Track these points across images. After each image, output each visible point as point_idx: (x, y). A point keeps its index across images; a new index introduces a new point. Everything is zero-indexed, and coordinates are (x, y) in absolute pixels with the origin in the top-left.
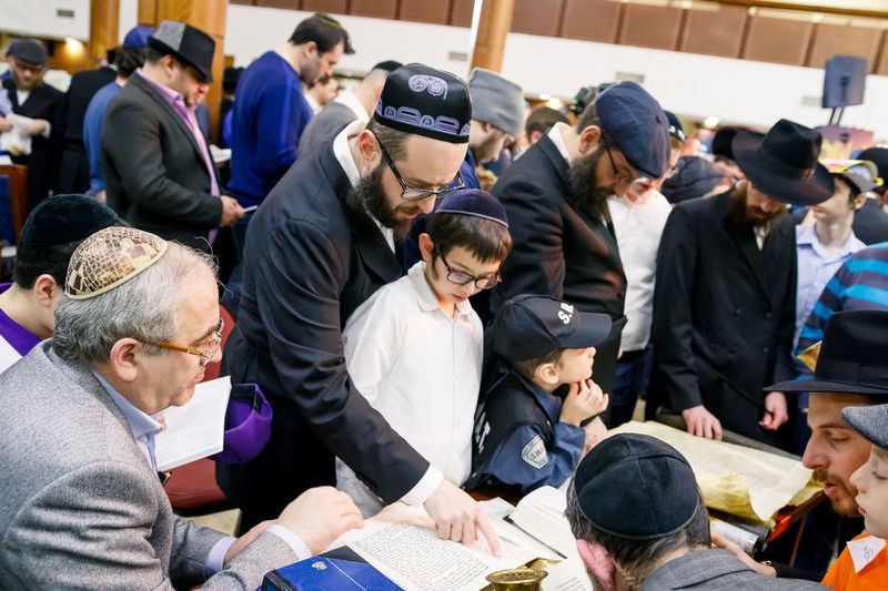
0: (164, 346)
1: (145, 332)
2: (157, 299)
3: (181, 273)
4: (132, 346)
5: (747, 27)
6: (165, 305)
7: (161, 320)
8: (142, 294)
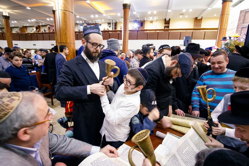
0: (36, 124)
1: (28, 124)
2: (28, 113)
3: (31, 101)
4: (25, 130)
5: (169, 34)
6: (32, 113)
7: (32, 118)
8: (22, 113)
